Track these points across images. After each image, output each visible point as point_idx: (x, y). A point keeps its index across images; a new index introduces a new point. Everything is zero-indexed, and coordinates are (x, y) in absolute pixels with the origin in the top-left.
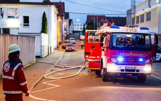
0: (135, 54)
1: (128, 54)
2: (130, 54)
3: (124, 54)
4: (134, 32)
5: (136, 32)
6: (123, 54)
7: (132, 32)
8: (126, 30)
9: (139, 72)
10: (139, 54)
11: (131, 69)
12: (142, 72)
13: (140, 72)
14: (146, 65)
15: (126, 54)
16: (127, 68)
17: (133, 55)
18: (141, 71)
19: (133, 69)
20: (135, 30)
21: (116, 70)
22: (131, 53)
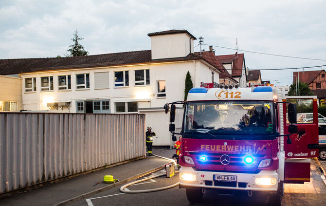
0: (233, 146)
1: (217, 146)
2: (222, 146)
3: (210, 147)
4: (235, 97)
5: (240, 97)
6: (206, 147)
7: (229, 98)
8: (217, 96)
9: (245, 187)
10: (242, 147)
11: (226, 179)
12: (252, 187)
13: (247, 188)
14: (262, 171)
15: (213, 148)
16: (216, 179)
17: (229, 150)
18: (249, 186)
19: (230, 180)
20: (238, 94)
21: (194, 182)
22: (226, 144)
